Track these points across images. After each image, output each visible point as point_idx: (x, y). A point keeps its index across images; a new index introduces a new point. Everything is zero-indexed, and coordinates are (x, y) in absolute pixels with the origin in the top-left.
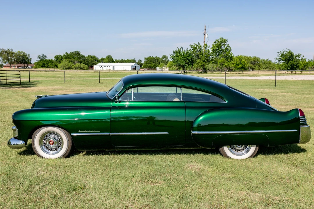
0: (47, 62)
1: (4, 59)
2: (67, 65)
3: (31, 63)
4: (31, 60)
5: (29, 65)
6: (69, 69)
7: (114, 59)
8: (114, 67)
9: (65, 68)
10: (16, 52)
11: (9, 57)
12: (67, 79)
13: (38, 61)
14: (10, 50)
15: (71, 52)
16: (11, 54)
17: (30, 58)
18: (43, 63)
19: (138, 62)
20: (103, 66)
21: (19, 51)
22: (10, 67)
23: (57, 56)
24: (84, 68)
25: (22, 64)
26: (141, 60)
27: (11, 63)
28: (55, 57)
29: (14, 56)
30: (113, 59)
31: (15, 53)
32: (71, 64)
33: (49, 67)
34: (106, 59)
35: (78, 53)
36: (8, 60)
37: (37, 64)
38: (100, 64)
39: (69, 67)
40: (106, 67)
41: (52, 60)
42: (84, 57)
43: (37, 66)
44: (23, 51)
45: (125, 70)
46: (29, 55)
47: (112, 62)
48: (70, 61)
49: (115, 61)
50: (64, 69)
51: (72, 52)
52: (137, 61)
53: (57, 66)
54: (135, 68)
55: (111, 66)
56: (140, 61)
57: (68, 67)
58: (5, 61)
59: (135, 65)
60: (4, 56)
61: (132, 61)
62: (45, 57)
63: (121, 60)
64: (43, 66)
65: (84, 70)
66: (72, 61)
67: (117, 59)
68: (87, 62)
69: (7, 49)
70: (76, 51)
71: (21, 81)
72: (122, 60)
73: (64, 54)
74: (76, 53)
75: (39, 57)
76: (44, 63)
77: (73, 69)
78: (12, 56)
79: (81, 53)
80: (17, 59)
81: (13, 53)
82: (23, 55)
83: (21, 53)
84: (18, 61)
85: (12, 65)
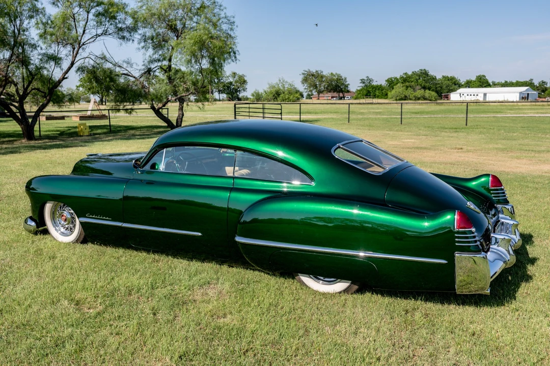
0: (374, 89)
1: (311, 86)
2: (402, 94)
3: (348, 91)
5: (345, 94)
6: (405, 100)
7: (490, 82)
8: (485, 95)
9: (398, 98)
10: (328, 74)
11: (318, 83)
12: (352, 116)
13: (361, 88)
14: (319, 72)
15: (413, 72)
16: (319, 78)
17: (347, 83)
18: (368, 91)
19: (538, 85)
20: (465, 95)
21: (332, 73)
22: (317, 98)
23: (391, 79)
24: (430, 99)
25: (336, 93)
26: (545, 82)
27: (320, 92)
28: (387, 81)
29: (324, 82)
30: (487, 82)
31: (325, 76)
32: (409, 92)
34: (475, 81)
35: (424, 74)
36: (316, 87)
37: (359, 92)
38: (461, 90)
39: (406, 96)
40: (471, 95)
41: (381, 85)
42: (434, 78)
43: (359, 96)
44: (338, 73)
45: (506, 99)
46: (346, 79)
47: (485, 87)
48: (407, 87)
49: (491, 84)
50: (396, 100)
51: (416, 72)
52: (536, 83)
53: (385, 96)
54: (526, 96)
55: (482, 93)
56: (543, 82)
57: (403, 96)
58: (312, 88)
59: (527, 90)
60: (309, 81)
61: (526, 83)
62: (370, 80)
63: (503, 82)
64: (368, 95)
65: (431, 100)
66: (411, 87)
67: (497, 81)
68: (439, 87)
69: (314, 71)
70: (422, 70)
72: (506, 82)
73: (402, 74)
74: (421, 73)
75: (363, 81)
76: (370, 91)
77: (411, 99)
78: (321, 81)
79: (431, 73)
80: (328, 86)
81: (322, 77)
82: (337, 79)
83: (334, 76)
84: (329, 88)
85: (321, 95)
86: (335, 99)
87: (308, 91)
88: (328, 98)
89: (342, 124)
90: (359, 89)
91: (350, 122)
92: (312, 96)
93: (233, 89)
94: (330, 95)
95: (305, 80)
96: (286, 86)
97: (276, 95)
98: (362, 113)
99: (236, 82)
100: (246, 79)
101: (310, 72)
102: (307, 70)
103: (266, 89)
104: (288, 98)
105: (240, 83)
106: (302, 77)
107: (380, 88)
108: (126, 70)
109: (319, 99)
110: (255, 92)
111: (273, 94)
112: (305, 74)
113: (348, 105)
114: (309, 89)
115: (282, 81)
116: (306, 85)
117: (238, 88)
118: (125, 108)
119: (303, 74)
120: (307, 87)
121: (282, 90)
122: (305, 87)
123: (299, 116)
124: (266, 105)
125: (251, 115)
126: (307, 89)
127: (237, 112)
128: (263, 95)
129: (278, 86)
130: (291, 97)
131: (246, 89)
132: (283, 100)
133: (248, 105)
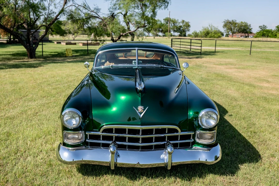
0: (268, 32)
1: (228, 29)
3: (251, 33)
4: (252, 30)
5: (250, 34)
10: (240, 22)
11: (233, 28)
12: (253, 50)
13: (260, 31)
14: (234, 21)
16: (234, 24)
17: (251, 28)
21: (242, 22)
22: (232, 36)
25: (243, 33)
27: (233, 33)
28: (277, 27)
29: (236, 27)
31: (237, 23)
33: (268, 36)
36: (232, 30)
37: (258, 33)
41: (272, 30)
43: (258, 36)
44: (245, 22)
46: (250, 25)
53: (275, 36)
58: (229, 31)
60: (228, 26)
62: (265, 27)
64: (263, 35)
69: (231, 20)
75: (260, 27)
76: (265, 33)
80: (240, 29)
81: (235, 24)
82: (245, 25)
83: (243, 23)
84: (240, 31)
85: (234, 35)
86: (242, 37)
87: (227, 32)
88: (238, 37)
89: (245, 56)
90: (258, 31)
91: (251, 54)
92: (229, 35)
93: (182, 30)
94: (240, 34)
95: (225, 26)
96: (213, 29)
97: (207, 34)
98: (260, 47)
99: (184, 26)
100: (190, 24)
101: (228, 21)
102: (227, 20)
103: (201, 30)
104: (214, 36)
105: (186, 27)
106: (223, 23)
108: (97, 14)
109: (232, 37)
110: (194, 32)
111: (205, 33)
112: (225, 22)
113: (251, 42)
114: (227, 31)
115: (211, 26)
116: (225, 29)
117: (185, 29)
118: (100, 39)
119: (224, 22)
120: (226, 30)
121: (210, 31)
122: (225, 30)
123: (215, 48)
124: (192, 40)
125: (181, 46)
126: (226, 31)
127: (173, 44)
128: (199, 34)
129: (208, 28)
130: (216, 35)
131: (190, 30)
132: (210, 37)
133: (180, 40)
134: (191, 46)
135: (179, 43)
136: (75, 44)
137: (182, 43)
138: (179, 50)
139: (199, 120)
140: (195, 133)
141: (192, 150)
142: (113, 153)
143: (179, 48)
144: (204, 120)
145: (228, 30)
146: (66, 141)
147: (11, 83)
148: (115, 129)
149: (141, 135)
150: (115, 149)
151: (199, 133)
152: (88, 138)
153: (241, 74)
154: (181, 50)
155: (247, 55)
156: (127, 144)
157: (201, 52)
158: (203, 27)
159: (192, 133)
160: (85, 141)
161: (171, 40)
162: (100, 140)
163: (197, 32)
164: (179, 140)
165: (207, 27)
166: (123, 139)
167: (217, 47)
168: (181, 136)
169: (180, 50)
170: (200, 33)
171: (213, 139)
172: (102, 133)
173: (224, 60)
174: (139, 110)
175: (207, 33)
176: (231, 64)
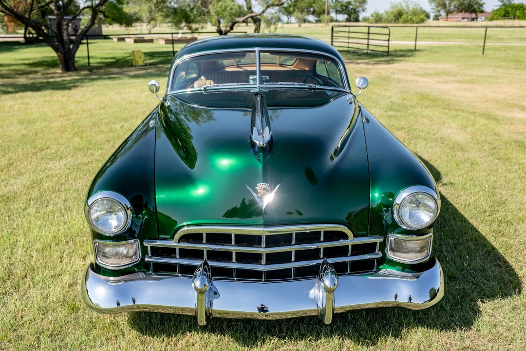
1: (439, 5)
3: (482, 12)
4: (484, 6)
5: (479, 14)
11: (447, 2)
13: (499, 7)
17: (482, 2)
18: (507, 10)
22: (445, 19)
25: (467, 13)
27: (448, 12)
29: (454, 0)
33: (516, 17)
36: (445, 7)
37: (495, 12)
43: (495, 17)
58: (440, 8)
64: (505, 16)
71: (390, 50)
80: (460, 5)
84: (460, 8)
85: (450, 16)
86: (466, 20)
87: (436, 11)
88: (458, 19)
89: (473, 56)
90: (496, 8)
91: (485, 53)
92: (439, 17)
93: (352, 9)
94: (460, 15)
96: (411, 6)
97: (398, 16)
98: (501, 39)
99: (355, 1)
103: (387, 9)
104: (411, 19)
105: (359, 3)
107: (521, 7)
109: (447, 20)
110: (375, 13)
111: (394, 15)
113: (485, 29)
116: (433, 4)
117: (357, 8)
120: (434, 7)
121: (405, 10)
122: (432, 7)
123: (414, 43)
124: (371, 28)
125: (351, 40)
126: (435, 9)
127: (334, 38)
128: (384, 16)
129: (402, 5)
130: (414, 18)
131: (366, 9)
132: (405, 22)
133: (348, 28)
134: (368, 39)
135: (347, 35)
136: (151, 41)
137: (351, 35)
138: (346, 49)
139: (395, 212)
140: (385, 240)
141: (379, 276)
142: (200, 292)
143: (346, 45)
144: (406, 211)
145: (437, 7)
146: (100, 261)
147: (21, 122)
148: (207, 234)
149: (264, 248)
150: (206, 283)
151: (394, 240)
152: (148, 254)
153: (468, 94)
154: (350, 49)
155: (476, 56)
156: (234, 265)
157: (388, 52)
158: (391, 3)
159: (378, 240)
160: (143, 260)
161: (330, 28)
162: (175, 257)
163: (380, 14)
164: (349, 255)
165: (400, 3)
166: (226, 256)
167: (419, 41)
168: (353, 246)
169: (348, 47)
170: (385, 14)
171: (426, 251)
172: (179, 242)
173: (433, 66)
174: (259, 191)
175: (398, 14)
176: (448, 74)
